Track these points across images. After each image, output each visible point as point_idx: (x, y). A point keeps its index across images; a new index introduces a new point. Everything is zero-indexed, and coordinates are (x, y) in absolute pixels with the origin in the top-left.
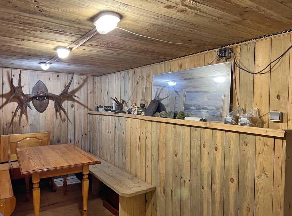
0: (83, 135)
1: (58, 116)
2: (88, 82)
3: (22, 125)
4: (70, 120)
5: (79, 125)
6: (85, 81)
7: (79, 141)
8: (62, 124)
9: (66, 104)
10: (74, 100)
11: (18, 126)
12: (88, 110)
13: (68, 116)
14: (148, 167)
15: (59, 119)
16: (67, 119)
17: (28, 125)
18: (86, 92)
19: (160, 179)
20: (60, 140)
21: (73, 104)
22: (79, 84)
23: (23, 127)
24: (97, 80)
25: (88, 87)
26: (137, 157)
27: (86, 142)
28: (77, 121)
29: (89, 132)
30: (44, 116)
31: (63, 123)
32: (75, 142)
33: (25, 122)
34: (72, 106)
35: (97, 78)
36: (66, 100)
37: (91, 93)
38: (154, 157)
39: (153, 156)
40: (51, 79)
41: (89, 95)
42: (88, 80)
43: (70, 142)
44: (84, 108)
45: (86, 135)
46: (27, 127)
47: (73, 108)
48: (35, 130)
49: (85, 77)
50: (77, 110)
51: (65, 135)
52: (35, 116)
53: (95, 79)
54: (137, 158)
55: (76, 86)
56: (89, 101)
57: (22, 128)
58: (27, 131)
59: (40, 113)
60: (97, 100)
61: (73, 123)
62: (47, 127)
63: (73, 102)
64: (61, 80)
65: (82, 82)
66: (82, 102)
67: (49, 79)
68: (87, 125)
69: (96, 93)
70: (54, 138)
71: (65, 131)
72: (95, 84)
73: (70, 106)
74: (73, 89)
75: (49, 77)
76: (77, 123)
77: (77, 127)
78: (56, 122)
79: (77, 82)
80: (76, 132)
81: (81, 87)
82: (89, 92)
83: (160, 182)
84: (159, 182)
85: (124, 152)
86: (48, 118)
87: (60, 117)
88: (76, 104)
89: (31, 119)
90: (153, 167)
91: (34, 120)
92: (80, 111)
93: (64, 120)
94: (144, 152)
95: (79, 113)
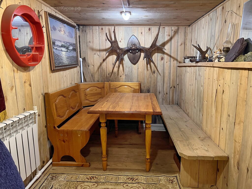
0: (171, 88)
1: (148, 68)
2: (179, 33)
3: (120, 74)
4: (160, 72)
5: (168, 78)
6: (176, 32)
7: (168, 93)
8: (152, 76)
9: (156, 57)
10: (164, 53)
11: (117, 75)
12: (178, 63)
13: (158, 69)
14: (222, 129)
15: (149, 71)
16: (156, 71)
17: (124, 75)
18: (177, 44)
19: (235, 149)
20: (150, 90)
21: (163, 56)
22: (169, 36)
23: (121, 76)
24: (188, 30)
25: (178, 39)
26: (212, 115)
27: (174, 94)
28: (166, 73)
29: (178, 85)
30: (137, 68)
31: (153, 74)
32: (164, 94)
33: (122, 72)
34: (162, 59)
35: (189, 28)
36: (156, 53)
37: (181, 44)
38: (231, 118)
39: (229, 116)
40: (143, 33)
41: (179, 47)
42: (180, 31)
43: (159, 93)
44: (174, 61)
45: (174, 87)
46: (123, 77)
47: (163, 61)
48: (129, 80)
49: (176, 28)
50: (167, 62)
51: (154, 86)
52: (129, 67)
53: (187, 30)
54: (212, 117)
55: (167, 38)
56: (179, 53)
57: (120, 78)
58: (123, 80)
59: (134, 65)
60: (187, 52)
61: (162, 75)
62: (139, 78)
63: (162, 54)
64: (152, 33)
65: (173, 34)
66: (172, 55)
67: (142, 33)
68: (175, 77)
69: (187, 44)
70: (145, 88)
71: (154, 83)
72: (187, 34)
73: (159, 59)
74: (163, 42)
75: (141, 31)
76: (166, 76)
77: (166, 79)
78: (147, 73)
79: (167, 34)
80: (165, 84)
81: (171, 39)
82: (179, 44)
83: (235, 152)
84: (233, 151)
85: (201, 107)
86: (140, 70)
87: (150, 69)
88: (166, 56)
89: (126, 70)
90: (228, 131)
91: (129, 71)
92: (169, 63)
93: (154, 72)
94: (219, 109)
95: (168, 65)
